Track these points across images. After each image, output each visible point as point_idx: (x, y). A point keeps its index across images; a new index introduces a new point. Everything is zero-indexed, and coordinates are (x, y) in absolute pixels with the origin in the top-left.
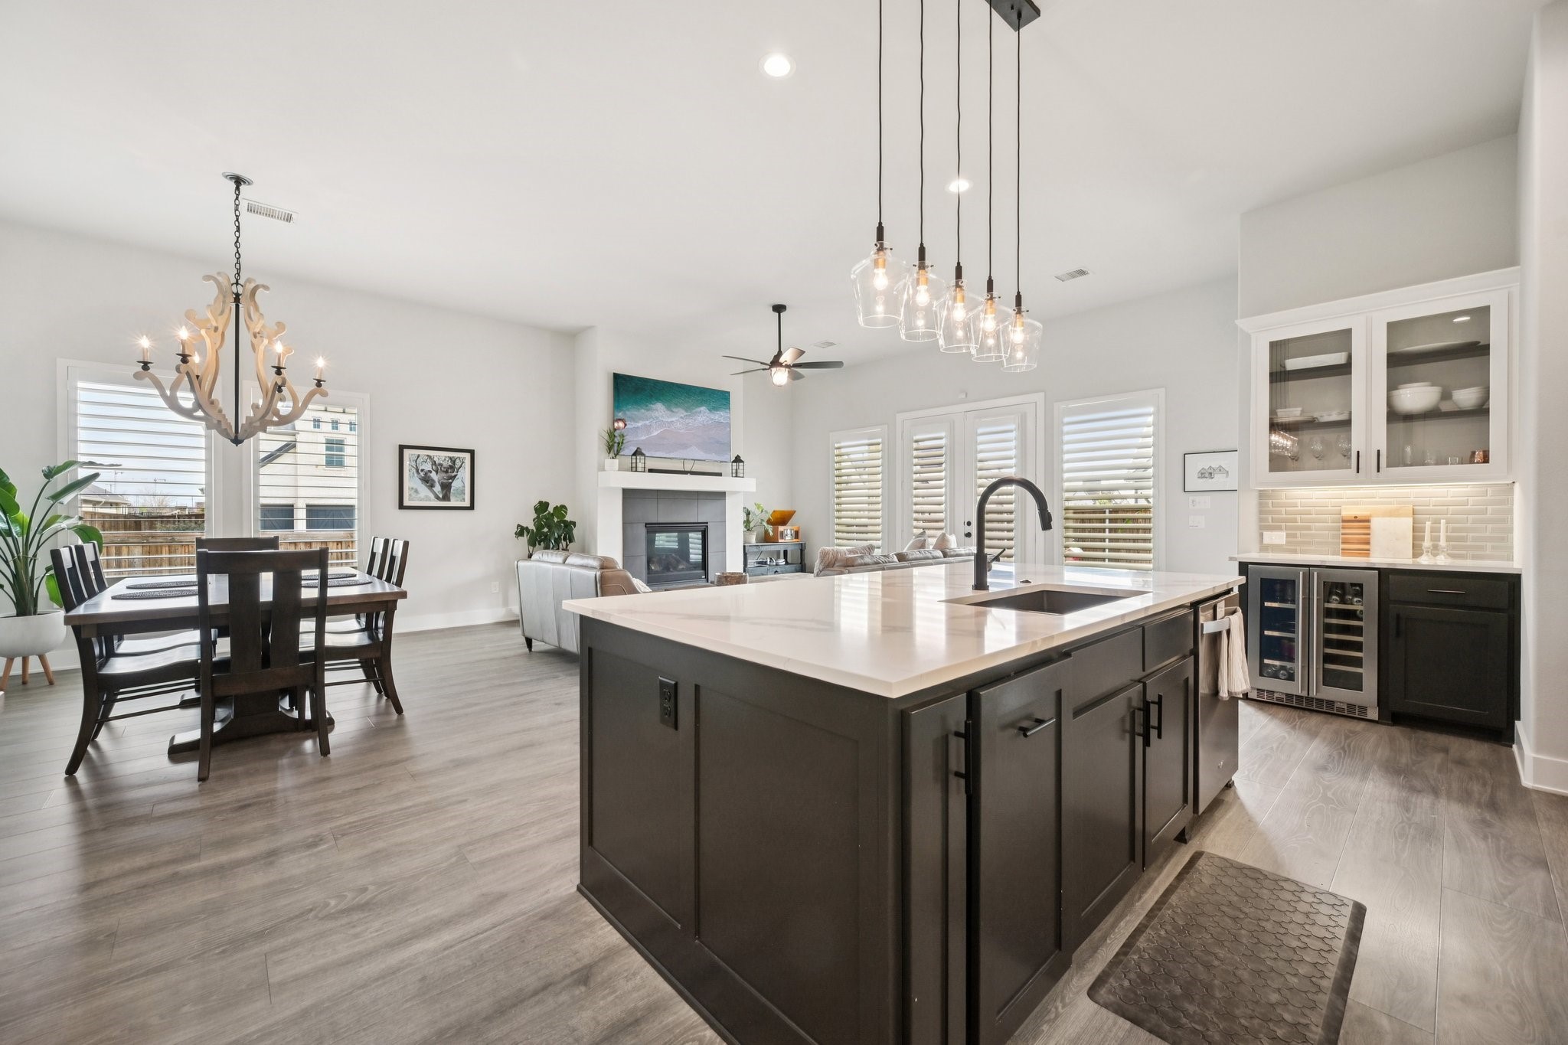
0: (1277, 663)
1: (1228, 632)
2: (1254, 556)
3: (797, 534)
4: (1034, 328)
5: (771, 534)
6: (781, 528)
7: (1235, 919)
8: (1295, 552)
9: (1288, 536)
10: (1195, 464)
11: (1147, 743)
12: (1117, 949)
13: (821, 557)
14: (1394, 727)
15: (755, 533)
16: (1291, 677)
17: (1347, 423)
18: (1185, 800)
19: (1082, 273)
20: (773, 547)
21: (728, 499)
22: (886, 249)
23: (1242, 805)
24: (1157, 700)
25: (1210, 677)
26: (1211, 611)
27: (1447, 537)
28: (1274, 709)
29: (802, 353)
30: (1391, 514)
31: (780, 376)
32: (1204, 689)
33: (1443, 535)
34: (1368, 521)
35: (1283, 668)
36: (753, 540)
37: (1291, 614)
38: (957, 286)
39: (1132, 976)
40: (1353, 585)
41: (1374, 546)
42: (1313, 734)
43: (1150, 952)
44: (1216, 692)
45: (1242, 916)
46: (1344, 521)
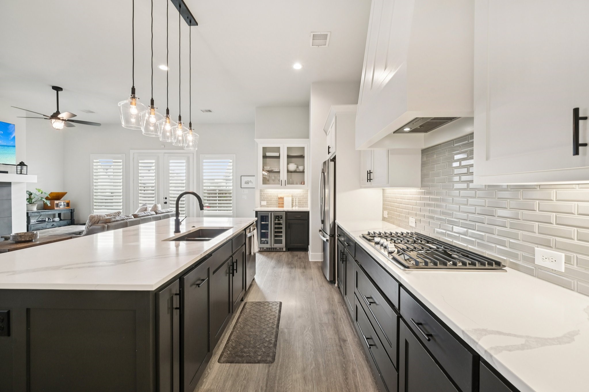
0: (264, 239)
1: (253, 235)
2: (259, 209)
3: (68, 204)
4: (196, 136)
5: (49, 205)
6: (56, 202)
7: (255, 319)
8: (268, 207)
9: (267, 202)
10: (244, 179)
11: (233, 275)
12: (225, 343)
13: (90, 219)
14: (289, 252)
15: (37, 205)
16: (267, 243)
17: (279, 172)
18: (243, 288)
19: (210, 111)
20: (51, 212)
21: (13, 187)
22: (137, 98)
23: (257, 284)
24: (236, 261)
25: (249, 249)
26: (249, 229)
27: (298, 202)
28: (264, 253)
29: (75, 116)
30: (288, 196)
31: (58, 125)
32: (247, 253)
33: (297, 202)
34: (283, 198)
35: (266, 240)
36: (35, 208)
37: (267, 225)
38: (167, 117)
39: (230, 349)
40: (280, 216)
41: (285, 205)
42: (272, 258)
43: (235, 339)
44: (250, 253)
45: (257, 317)
46: (279, 198)
